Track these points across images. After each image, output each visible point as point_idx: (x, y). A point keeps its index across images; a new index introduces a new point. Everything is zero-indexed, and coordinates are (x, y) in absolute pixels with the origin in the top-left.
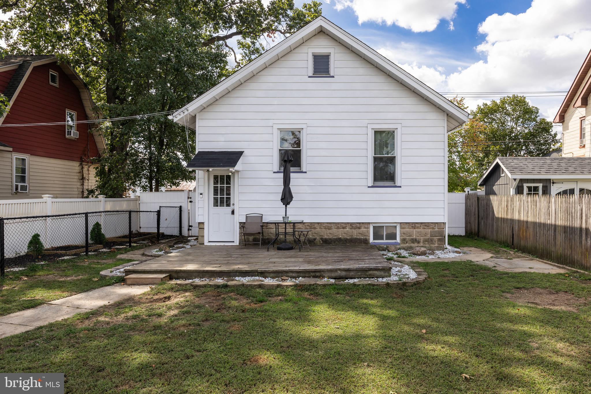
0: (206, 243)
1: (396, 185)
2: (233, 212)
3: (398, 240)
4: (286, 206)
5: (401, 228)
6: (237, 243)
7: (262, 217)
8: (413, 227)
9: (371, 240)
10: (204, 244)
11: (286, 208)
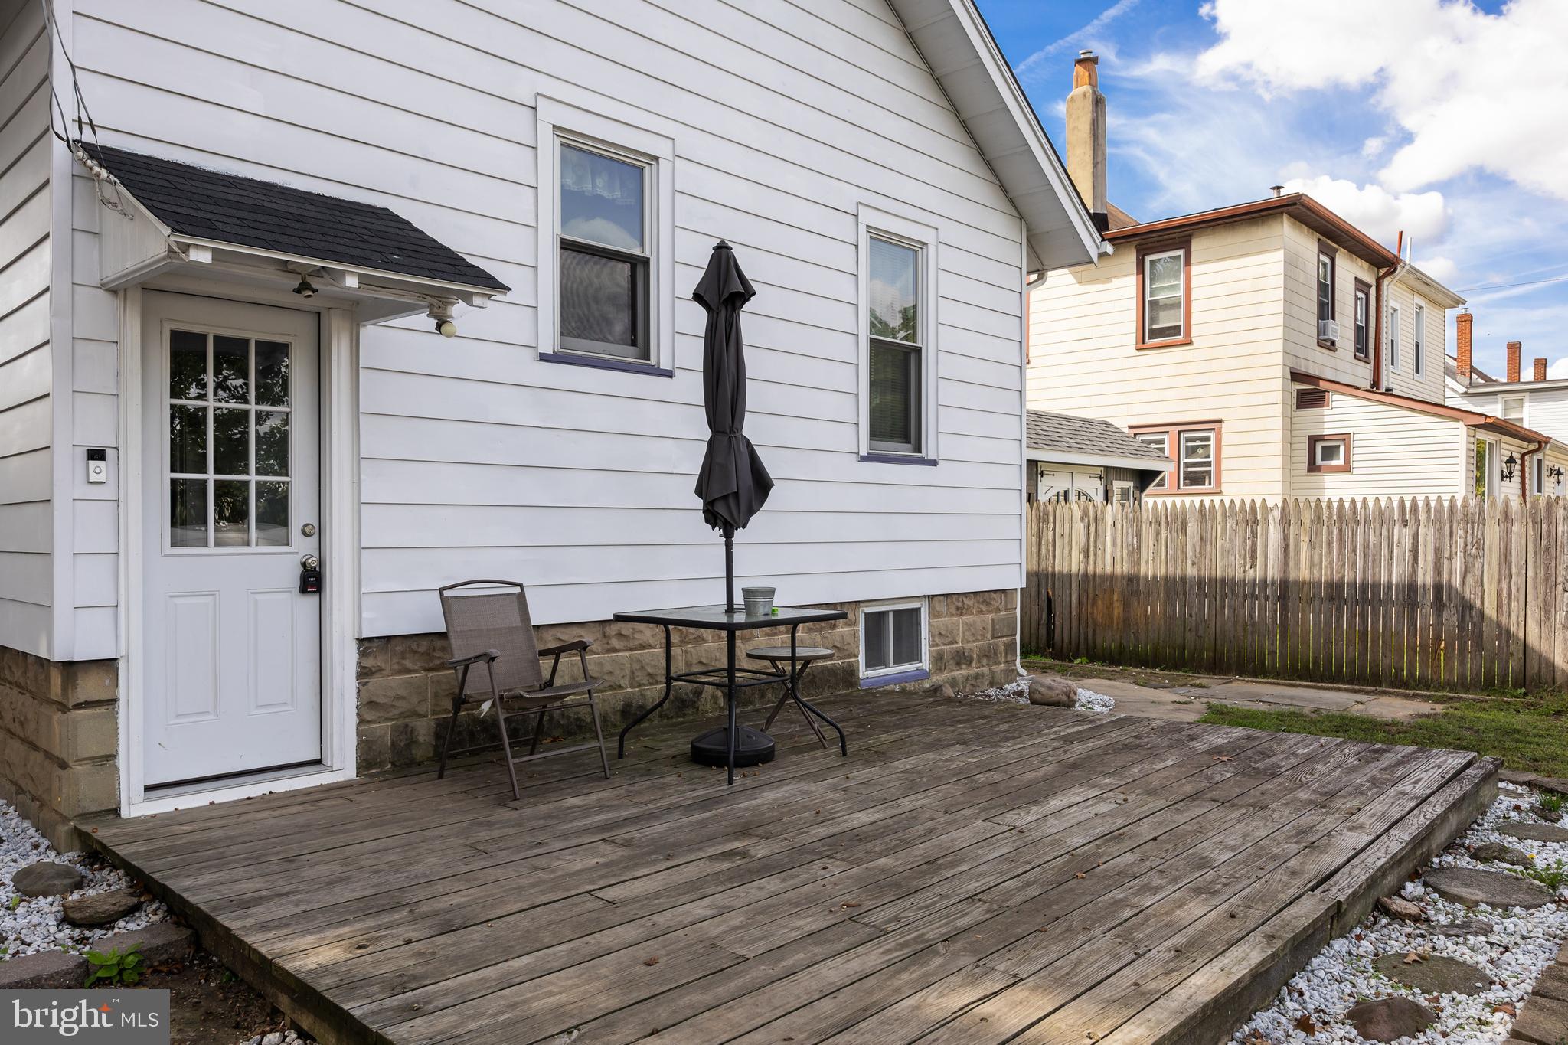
0: (135, 806)
1: (924, 454)
2: (312, 581)
3: (925, 663)
4: (728, 536)
5: (933, 614)
6: (344, 767)
7: (521, 598)
8: (958, 608)
9: (863, 672)
10: (116, 811)
11: (729, 546)
